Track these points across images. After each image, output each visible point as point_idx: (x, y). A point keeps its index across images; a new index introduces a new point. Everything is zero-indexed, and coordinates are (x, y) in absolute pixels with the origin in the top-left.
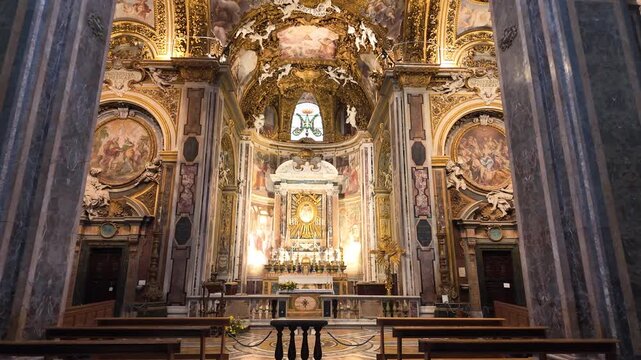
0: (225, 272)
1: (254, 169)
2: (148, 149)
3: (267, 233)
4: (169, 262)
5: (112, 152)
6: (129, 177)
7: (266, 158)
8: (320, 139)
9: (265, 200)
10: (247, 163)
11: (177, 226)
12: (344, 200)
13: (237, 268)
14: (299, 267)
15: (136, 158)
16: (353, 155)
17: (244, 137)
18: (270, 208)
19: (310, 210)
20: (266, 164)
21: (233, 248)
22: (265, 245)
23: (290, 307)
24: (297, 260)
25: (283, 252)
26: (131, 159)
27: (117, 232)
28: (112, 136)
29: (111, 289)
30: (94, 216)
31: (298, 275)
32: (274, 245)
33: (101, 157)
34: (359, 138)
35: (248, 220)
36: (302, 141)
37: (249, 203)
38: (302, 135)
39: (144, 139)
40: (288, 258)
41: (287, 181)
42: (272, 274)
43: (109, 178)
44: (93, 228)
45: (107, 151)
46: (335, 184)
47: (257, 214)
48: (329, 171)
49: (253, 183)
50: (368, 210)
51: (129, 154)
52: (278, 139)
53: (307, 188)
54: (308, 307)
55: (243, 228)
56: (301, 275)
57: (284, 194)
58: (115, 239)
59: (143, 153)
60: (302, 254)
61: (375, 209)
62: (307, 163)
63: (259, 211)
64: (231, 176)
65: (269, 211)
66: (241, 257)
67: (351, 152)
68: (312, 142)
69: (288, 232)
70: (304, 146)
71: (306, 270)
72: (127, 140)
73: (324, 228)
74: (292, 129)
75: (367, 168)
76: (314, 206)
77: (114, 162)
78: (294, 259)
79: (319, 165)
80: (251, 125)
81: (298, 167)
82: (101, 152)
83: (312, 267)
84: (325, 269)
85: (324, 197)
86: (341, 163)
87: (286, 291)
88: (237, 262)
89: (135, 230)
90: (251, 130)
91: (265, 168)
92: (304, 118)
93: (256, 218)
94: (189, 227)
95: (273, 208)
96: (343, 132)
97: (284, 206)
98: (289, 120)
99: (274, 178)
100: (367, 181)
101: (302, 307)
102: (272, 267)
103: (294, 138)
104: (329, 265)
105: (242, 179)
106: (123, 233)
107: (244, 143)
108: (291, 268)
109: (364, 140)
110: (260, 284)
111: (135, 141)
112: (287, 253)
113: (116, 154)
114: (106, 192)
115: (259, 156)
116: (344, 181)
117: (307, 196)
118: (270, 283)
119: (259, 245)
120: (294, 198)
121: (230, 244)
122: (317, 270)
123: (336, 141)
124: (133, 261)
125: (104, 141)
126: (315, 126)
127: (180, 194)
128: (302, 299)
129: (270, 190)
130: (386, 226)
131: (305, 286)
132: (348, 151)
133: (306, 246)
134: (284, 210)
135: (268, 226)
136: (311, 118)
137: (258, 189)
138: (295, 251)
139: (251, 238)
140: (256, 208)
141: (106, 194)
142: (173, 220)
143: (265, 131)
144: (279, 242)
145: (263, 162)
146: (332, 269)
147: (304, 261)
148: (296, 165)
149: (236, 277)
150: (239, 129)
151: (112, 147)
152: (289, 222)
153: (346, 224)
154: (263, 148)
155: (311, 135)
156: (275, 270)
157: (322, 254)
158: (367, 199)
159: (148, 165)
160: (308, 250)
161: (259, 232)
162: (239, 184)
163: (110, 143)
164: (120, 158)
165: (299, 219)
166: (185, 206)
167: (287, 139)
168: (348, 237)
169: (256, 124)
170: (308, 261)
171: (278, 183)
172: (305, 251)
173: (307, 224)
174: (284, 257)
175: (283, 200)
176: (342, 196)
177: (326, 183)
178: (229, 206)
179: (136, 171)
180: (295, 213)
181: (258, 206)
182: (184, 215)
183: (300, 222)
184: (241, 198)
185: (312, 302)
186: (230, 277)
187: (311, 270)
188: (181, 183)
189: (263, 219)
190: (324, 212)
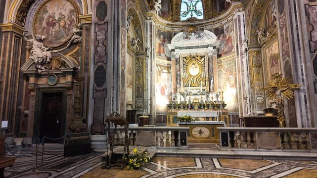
0: (141, 109)
1: (157, 41)
2: (75, 19)
3: (168, 85)
4: (91, 101)
5: (51, 24)
6: (63, 40)
7: (164, 34)
8: (202, 17)
9: (165, 62)
10: (151, 36)
11: (96, 73)
12: (221, 59)
13: (149, 106)
14: (191, 105)
15: (67, 26)
16: (227, 25)
17: (148, 18)
18: (169, 68)
19: (196, 67)
20: (164, 38)
21: (145, 93)
22: (167, 92)
23: (189, 135)
24: (190, 101)
25: (179, 96)
26: (64, 27)
27: (58, 81)
28: (50, 12)
29: (58, 122)
30: (42, 70)
31: (190, 111)
32: (173, 91)
33: (44, 27)
34: (233, 9)
35: (155, 75)
36: (189, 20)
37: (154, 64)
38: (189, 16)
39: (71, 11)
40: (183, 99)
41: (180, 48)
42: (173, 110)
43: (51, 42)
44: (43, 79)
45: (48, 24)
46: (214, 47)
47: (160, 72)
48: (210, 38)
49: (156, 51)
50: (242, 62)
51: (62, 23)
52: (172, 20)
53: (193, 52)
54: (203, 135)
55: (151, 80)
56: (193, 111)
57: (178, 57)
58: (57, 86)
59: (72, 22)
60: (193, 97)
61: (248, 62)
62: (193, 34)
63: (162, 70)
64: (141, 44)
65: (168, 71)
66: (151, 99)
67: (226, 23)
68: (195, 20)
69: (182, 83)
70: (190, 23)
71: (196, 107)
72: (61, 14)
73: (207, 79)
74: (181, 13)
75: (240, 31)
76: (199, 64)
77: (53, 30)
78: (187, 100)
79: (202, 34)
80: (152, 8)
81: (187, 38)
82: (44, 24)
83: (200, 105)
84: (210, 106)
85: (206, 57)
86: (219, 32)
87: (184, 123)
88: (149, 103)
89: (69, 78)
90: (152, 12)
91: (164, 41)
92: (189, 4)
93: (160, 75)
94: (105, 73)
95: (170, 68)
96: (218, 10)
97: (178, 65)
98: (178, 6)
99: (170, 47)
100: (241, 41)
101: (198, 135)
102: (172, 106)
103: (183, 19)
104: (213, 104)
105: (149, 46)
106: (62, 81)
107: (149, 22)
108: (185, 106)
109: (237, 10)
110: (165, 117)
111: (66, 13)
112: (182, 97)
113: (54, 25)
114: (49, 53)
115: (160, 33)
116: (220, 45)
117: (194, 57)
118: (171, 116)
119: (163, 91)
120: (185, 60)
121: (143, 91)
122: (204, 107)
123: (214, 16)
124: (70, 102)
125: (46, 16)
126: (198, 9)
127: (96, 47)
128: (197, 129)
129: (168, 55)
130: (258, 73)
131: (197, 119)
132: (223, 22)
133: (194, 92)
134: (178, 68)
135: (168, 80)
136: (194, 4)
137: (160, 55)
138: (187, 95)
139: (157, 88)
140: (159, 67)
141: (49, 54)
142: (92, 69)
143: (163, 14)
144: (176, 90)
145: (162, 37)
146: (215, 106)
147: (195, 101)
148: (185, 36)
149: (149, 112)
150: (144, 11)
151: (51, 20)
152: (182, 75)
153: (223, 76)
154: (162, 27)
155: (195, 15)
156: (175, 108)
157: (208, 96)
158: (241, 54)
159: (75, 30)
160: (196, 95)
161: (163, 84)
162: (146, 50)
163: (50, 17)
164: (57, 27)
165: (189, 74)
166: (100, 57)
167: (178, 20)
168: (225, 85)
169: (156, 7)
170: (197, 101)
171: (173, 50)
172: (194, 95)
173: (194, 77)
174: (180, 99)
175: (177, 61)
176: (219, 56)
177: (207, 46)
178: (141, 65)
179: (67, 36)
180: (186, 69)
181: (161, 66)
182: (100, 64)
183: (190, 76)
184: (149, 61)
185: (206, 132)
186: (145, 112)
187: (200, 107)
188: (96, 39)
189: (165, 75)
190: (207, 68)
